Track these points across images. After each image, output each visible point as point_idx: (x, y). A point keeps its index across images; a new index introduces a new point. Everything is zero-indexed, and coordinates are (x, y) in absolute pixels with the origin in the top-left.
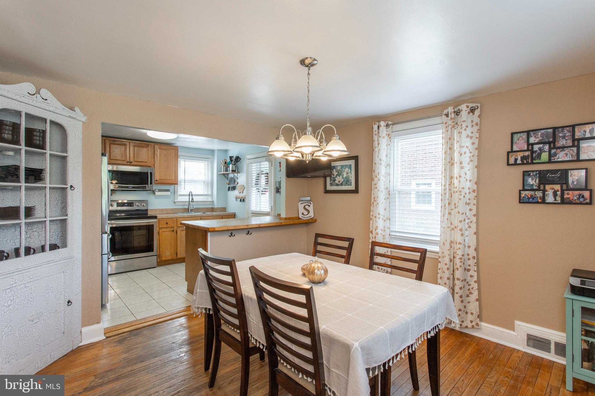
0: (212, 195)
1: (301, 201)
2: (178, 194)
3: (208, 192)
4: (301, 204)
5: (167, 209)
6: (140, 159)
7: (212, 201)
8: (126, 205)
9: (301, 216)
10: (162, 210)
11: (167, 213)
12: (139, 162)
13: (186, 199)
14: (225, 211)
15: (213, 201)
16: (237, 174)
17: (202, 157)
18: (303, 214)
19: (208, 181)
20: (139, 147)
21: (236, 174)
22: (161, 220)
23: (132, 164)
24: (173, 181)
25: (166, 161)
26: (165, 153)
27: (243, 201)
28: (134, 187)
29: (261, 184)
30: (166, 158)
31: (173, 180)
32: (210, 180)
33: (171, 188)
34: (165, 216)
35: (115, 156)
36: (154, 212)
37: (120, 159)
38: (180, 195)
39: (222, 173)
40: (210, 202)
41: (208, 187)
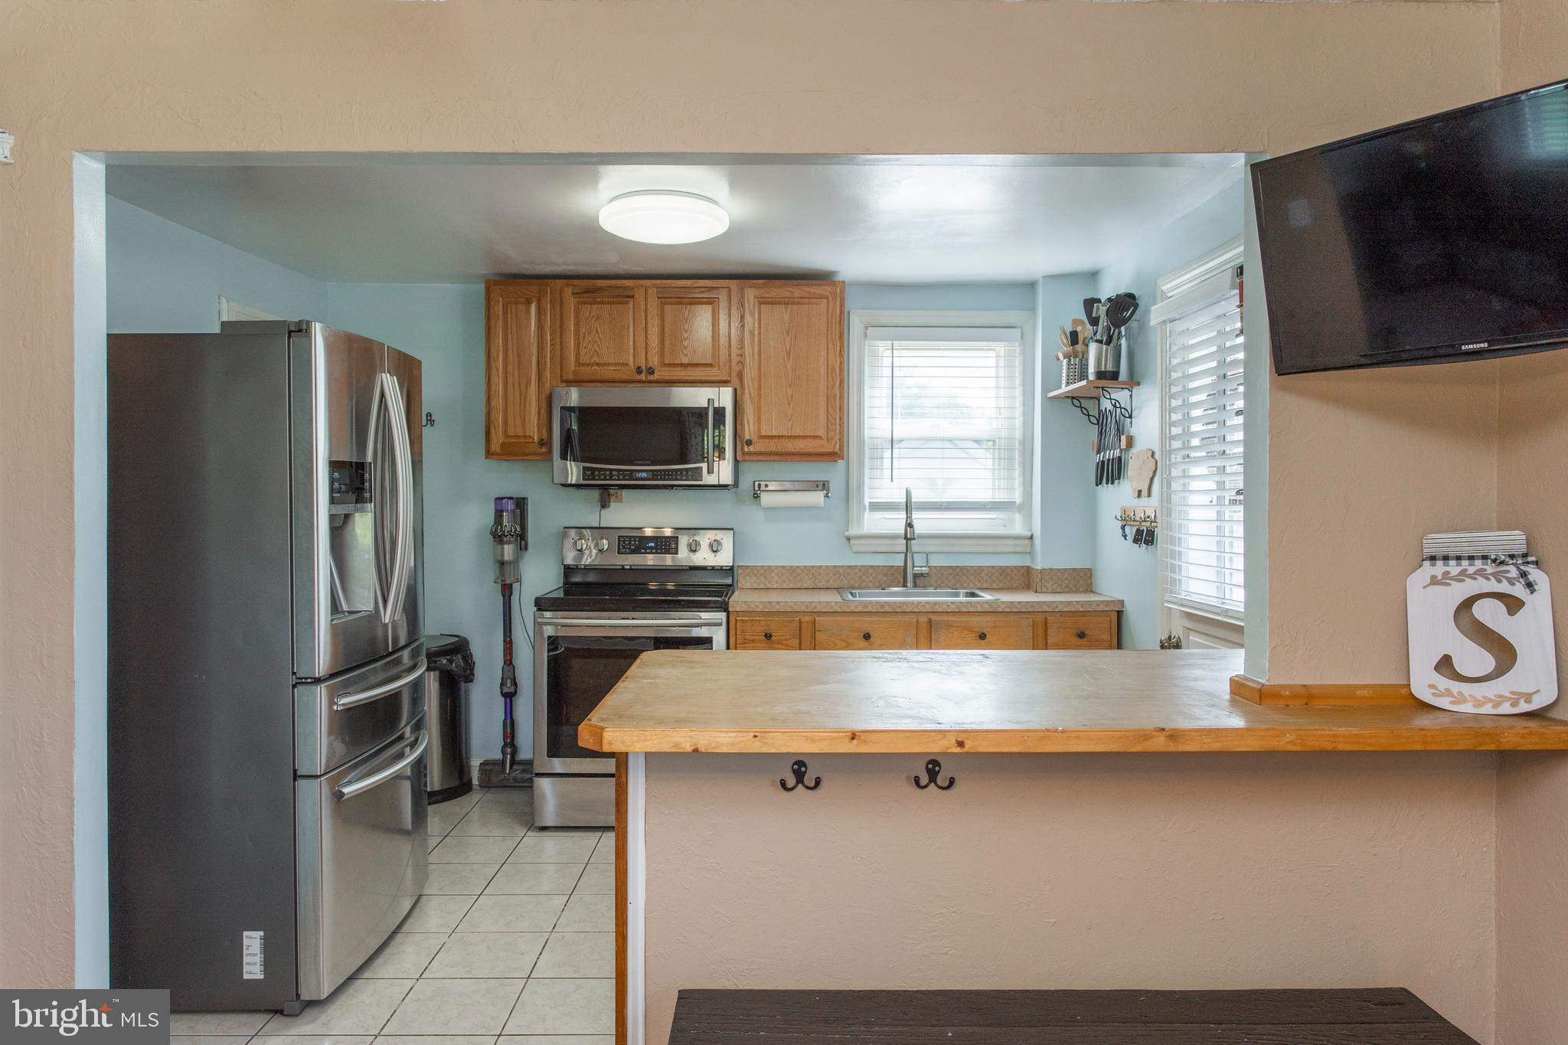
0: (1025, 507)
1: (1433, 558)
2: (867, 501)
3: (1011, 489)
4: (1434, 581)
5: (813, 567)
6: (686, 355)
7: (1029, 534)
8: (651, 548)
9: (1424, 683)
10: (793, 571)
11: (813, 586)
12: (682, 365)
13: (894, 522)
14: (1089, 589)
15: (1031, 537)
16: (1127, 393)
17: (978, 322)
18: (1445, 665)
19: (1010, 439)
20: (681, 303)
21: (1122, 396)
22: (743, 621)
23: (655, 377)
24: (818, 442)
25: (789, 355)
26: (787, 316)
27: (1147, 543)
28: (655, 475)
29: (1228, 438)
30: (788, 339)
31: (821, 437)
32: (1018, 435)
33: (833, 473)
34: (762, 603)
35: (595, 350)
36: (762, 579)
37: (612, 361)
38: (875, 507)
39: (1064, 389)
40: (1016, 538)
41: (1010, 468)
